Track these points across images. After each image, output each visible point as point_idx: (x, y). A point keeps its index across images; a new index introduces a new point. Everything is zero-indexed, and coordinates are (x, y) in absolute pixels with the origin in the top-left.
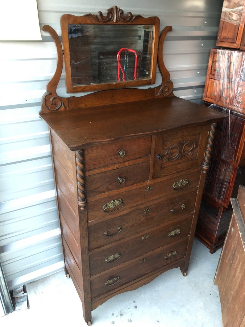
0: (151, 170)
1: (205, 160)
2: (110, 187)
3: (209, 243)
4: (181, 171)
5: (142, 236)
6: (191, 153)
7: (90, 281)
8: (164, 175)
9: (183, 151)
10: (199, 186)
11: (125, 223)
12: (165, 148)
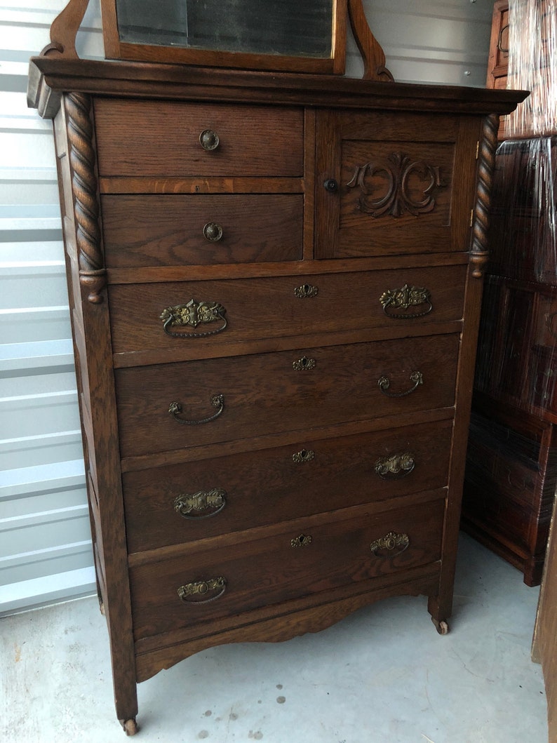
0: (308, 227)
1: (475, 235)
2: (180, 251)
3: (521, 553)
4: (401, 255)
5: (293, 447)
6: (428, 200)
7: (130, 570)
8: (349, 251)
9: (403, 188)
10: (463, 319)
11: (235, 391)
12: (349, 164)
